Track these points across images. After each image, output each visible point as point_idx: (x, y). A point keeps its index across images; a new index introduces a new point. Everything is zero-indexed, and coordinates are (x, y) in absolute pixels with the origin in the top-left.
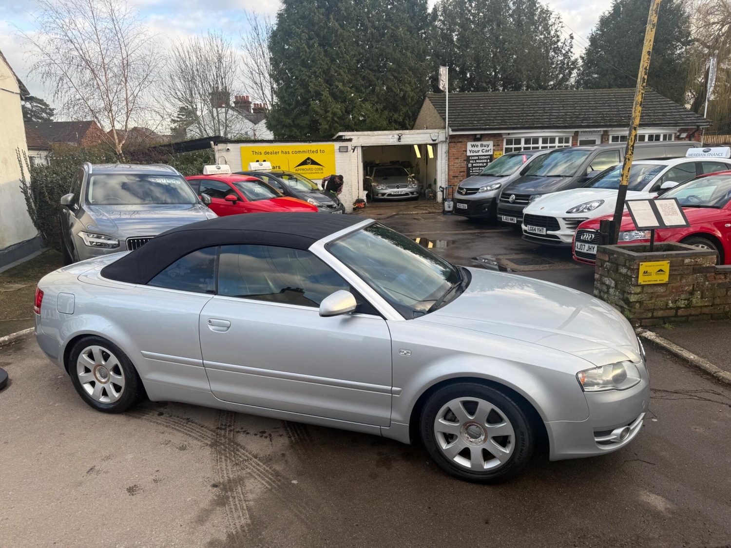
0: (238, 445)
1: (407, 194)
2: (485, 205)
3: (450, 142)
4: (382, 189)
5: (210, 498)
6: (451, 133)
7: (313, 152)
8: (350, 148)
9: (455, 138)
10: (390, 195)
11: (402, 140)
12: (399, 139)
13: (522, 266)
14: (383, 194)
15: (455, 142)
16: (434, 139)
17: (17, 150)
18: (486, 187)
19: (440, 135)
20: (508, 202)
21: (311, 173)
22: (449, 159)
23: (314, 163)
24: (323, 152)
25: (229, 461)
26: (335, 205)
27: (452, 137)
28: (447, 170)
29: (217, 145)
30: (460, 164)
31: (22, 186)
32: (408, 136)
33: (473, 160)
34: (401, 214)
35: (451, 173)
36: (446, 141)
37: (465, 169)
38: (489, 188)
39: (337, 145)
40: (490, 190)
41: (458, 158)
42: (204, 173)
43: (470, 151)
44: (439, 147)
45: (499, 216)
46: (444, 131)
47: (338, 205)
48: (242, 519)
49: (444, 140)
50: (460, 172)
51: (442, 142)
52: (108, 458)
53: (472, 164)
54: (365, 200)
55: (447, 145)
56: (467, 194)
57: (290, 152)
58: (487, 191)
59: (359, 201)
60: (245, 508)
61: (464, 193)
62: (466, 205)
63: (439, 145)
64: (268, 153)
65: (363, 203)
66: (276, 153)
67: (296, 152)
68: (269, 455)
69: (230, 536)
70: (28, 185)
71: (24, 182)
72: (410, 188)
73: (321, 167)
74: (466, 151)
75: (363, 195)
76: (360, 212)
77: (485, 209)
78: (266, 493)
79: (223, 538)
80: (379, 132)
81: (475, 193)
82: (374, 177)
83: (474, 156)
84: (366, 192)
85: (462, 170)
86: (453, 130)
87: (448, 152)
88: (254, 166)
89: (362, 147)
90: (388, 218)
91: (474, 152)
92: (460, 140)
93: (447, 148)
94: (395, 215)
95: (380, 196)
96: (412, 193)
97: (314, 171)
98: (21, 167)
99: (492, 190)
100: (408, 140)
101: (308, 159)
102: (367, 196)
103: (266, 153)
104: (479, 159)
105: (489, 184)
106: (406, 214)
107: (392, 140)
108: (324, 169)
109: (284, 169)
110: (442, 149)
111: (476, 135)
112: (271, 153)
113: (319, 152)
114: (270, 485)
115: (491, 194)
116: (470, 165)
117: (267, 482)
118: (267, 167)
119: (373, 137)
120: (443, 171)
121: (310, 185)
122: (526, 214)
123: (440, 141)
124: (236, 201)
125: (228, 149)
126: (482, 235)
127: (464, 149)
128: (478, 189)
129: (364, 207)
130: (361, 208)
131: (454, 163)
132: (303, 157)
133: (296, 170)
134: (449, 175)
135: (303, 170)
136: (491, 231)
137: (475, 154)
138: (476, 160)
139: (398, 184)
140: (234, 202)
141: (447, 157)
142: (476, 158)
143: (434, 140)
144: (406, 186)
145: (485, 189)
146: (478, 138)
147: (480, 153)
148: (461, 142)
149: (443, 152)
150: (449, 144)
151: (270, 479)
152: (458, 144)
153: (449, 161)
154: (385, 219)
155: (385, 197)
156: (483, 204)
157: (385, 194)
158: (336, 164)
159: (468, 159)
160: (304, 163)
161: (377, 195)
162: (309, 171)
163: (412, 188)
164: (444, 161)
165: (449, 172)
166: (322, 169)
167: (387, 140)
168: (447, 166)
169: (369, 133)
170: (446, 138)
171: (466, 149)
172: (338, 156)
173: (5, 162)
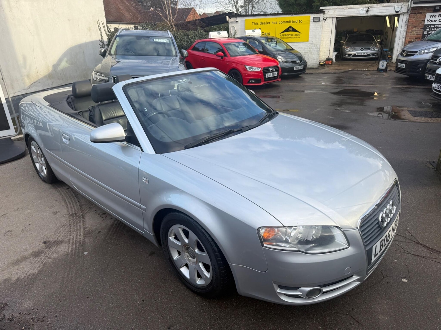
0: (83, 218)
1: (368, 55)
2: (419, 65)
3: (411, 13)
4: (349, 51)
5: (35, 250)
6: (413, 5)
7: (294, 22)
8: (321, 19)
9: (416, 9)
10: (355, 55)
11: (369, 12)
12: (368, 11)
13: (416, 118)
14: (350, 55)
15: (415, 13)
16: (397, 10)
17: (98, 22)
18: (424, 50)
19: (403, 7)
20: (435, 63)
21: (291, 38)
22: (407, 27)
23: (294, 30)
24: (301, 22)
25: (68, 228)
26: (298, 61)
27: (413, 9)
28: (404, 37)
29: (230, 19)
30: (417, 31)
31: (101, 44)
32: (375, 9)
33: (429, 28)
34: (356, 70)
35: (408, 39)
36: (407, 13)
37: (421, 36)
38: (426, 51)
39: (312, 16)
40: (427, 53)
41: (416, 27)
42: (209, 37)
43: (428, 21)
44: (401, 17)
45: (426, 75)
46: (408, 4)
47: (301, 61)
48: (36, 269)
49: (406, 11)
50: (416, 38)
51: (404, 13)
52: (18, 209)
53: (428, 31)
54: (334, 60)
55: (408, 15)
56: (407, 56)
57: (278, 23)
58: (424, 53)
59: (329, 59)
60: (44, 262)
61: (405, 55)
62: (404, 65)
63: (400, 16)
64: (263, 23)
65: (331, 61)
66: (268, 23)
67: (282, 22)
68: (92, 230)
69: (18, 279)
70: (106, 43)
71: (102, 41)
72: (372, 50)
73: (298, 33)
74: (424, 21)
75: (333, 55)
76: (326, 67)
77: (419, 68)
78: (64, 255)
79: (14, 279)
80: (352, 6)
81: (414, 55)
82: (347, 41)
83: (430, 25)
84: (336, 53)
85: (418, 36)
86: (414, 3)
87: (408, 22)
88: (249, 33)
89: (337, 18)
90: (343, 72)
91: (431, 21)
92: (421, 11)
93: (408, 18)
94: (350, 71)
95: (347, 56)
96: (373, 54)
97: (293, 36)
98: (101, 32)
99: (430, 53)
100: (375, 11)
101: (290, 27)
102: (336, 56)
103: (262, 23)
104: (435, 28)
105: (427, 48)
106: (359, 70)
107: (361, 12)
108: (301, 35)
109: (272, 35)
110: (404, 19)
111: (435, 6)
112: (265, 24)
113: (298, 21)
114: (72, 251)
115: (428, 56)
116: (425, 33)
117: (72, 249)
118: (257, 33)
119: (346, 10)
120: (401, 37)
121: (285, 46)
122: (437, 74)
123: (402, 12)
124: (223, 56)
125: (237, 21)
126: (408, 90)
127: (422, 19)
128: (416, 52)
129: (331, 64)
130: (329, 65)
131: (412, 31)
132: (286, 26)
133: (281, 36)
134: (405, 41)
135: (286, 35)
136: (417, 87)
137: (432, 23)
138: (432, 28)
139: (362, 47)
140: (222, 57)
141: (406, 26)
142: (431, 26)
143: (396, 12)
144: (369, 49)
145: (423, 51)
146: (437, 9)
147: (437, 23)
148: (421, 13)
149: (404, 22)
150: (410, 14)
151: (76, 247)
152: (417, 15)
153: (407, 29)
154: (340, 73)
155: (351, 57)
156: (418, 65)
157: (351, 54)
158: (310, 31)
159: (425, 27)
160: (287, 30)
161: (345, 56)
162: (290, 36)
163: (374, 50)
164: (403, 29)
165: (406, 38)
166: (299, 35)
167: (358, 12)
168: (405, 33)
169: (344, 7)
170: (408, 10)
171: (425, 19)
172: (312, 24)
173: (89, 29)
